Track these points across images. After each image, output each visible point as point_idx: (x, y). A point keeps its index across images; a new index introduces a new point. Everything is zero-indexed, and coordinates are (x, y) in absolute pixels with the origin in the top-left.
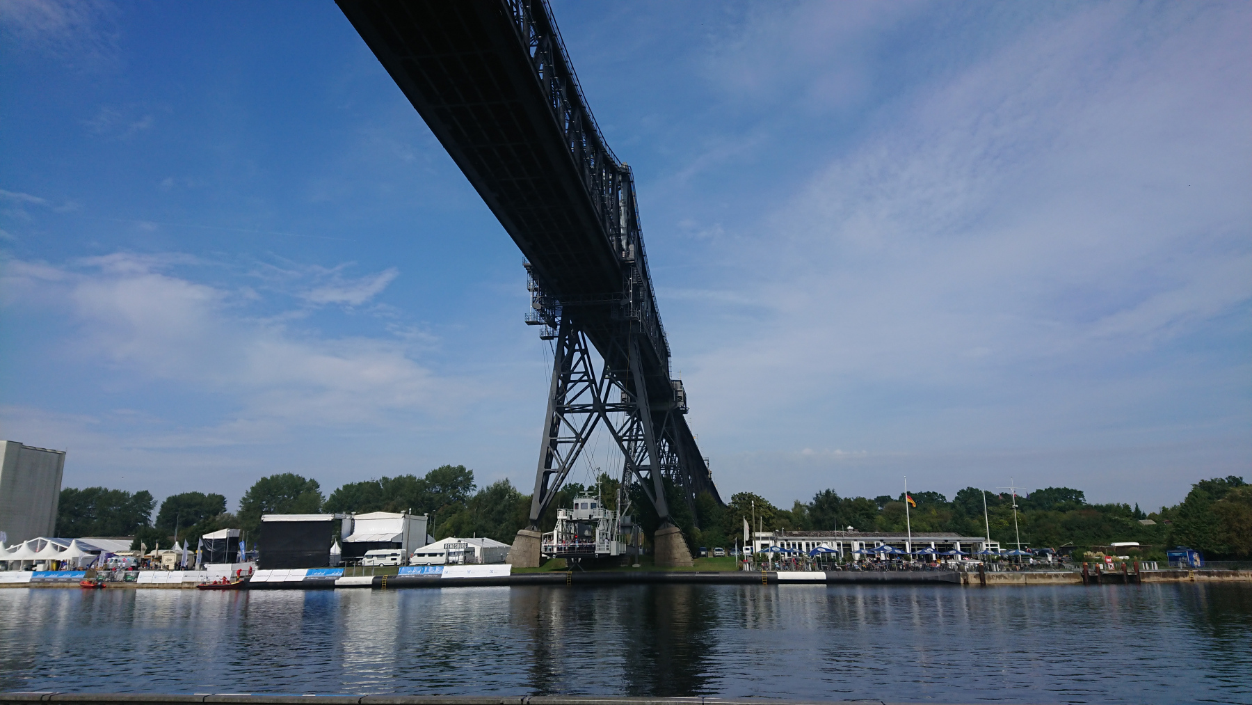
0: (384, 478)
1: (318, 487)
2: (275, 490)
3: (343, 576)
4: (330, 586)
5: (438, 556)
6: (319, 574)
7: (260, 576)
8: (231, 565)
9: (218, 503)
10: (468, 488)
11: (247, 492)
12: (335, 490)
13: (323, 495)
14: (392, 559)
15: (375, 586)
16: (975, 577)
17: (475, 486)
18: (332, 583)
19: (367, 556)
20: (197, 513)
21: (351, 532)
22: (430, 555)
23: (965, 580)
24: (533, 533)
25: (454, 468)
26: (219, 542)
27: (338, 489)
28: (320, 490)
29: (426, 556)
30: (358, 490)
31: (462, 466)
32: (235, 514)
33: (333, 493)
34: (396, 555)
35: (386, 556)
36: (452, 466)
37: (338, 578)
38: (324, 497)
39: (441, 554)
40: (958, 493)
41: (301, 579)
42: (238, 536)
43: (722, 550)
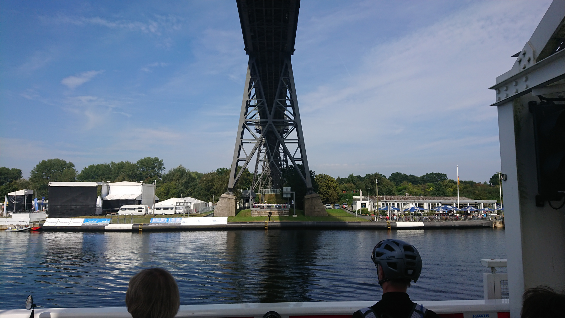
0: (112, 163)
1: (74, 166)
2: (50, 167)
3: (110, 223)
4: (101, 230)
5: (170, 209)
6: (93, 222)
7: (51, 222)
8: (29, 214)
9: (18, 173)
10: (160, 169)
11: (34, 168)
12: (84, 168)
13: (76, 171)
14: (139, 211)
15: (134, 231)
16: (500, 223)
17: (164, 168)
18: (102, 228)
19: (122, 209)
20: (5, 178)
21: (108, 193)
22: (164, 209)
23: (495, 225)
24: (230, 196)
25: (153, 158)
26: (19, 198)
27: (86, 168)
28: (75, 168)
29: (162, 209)
30: (97, 168)
31: (157, 158)
32: (28, 179)
33: (83, 169)
34: (141, 208)
35: (134, 209)
36: (151, 157)
37: (107, 225)
38: (77, 172)
39: (172, 209)
40: (391, 175)
41: (80, 225)
42: (32, 194)
43: (330, 205)
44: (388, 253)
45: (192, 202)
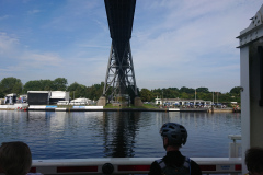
7: (31, 107)
18: (54, 110)
44: (172, 130)
45: (87, 100)
